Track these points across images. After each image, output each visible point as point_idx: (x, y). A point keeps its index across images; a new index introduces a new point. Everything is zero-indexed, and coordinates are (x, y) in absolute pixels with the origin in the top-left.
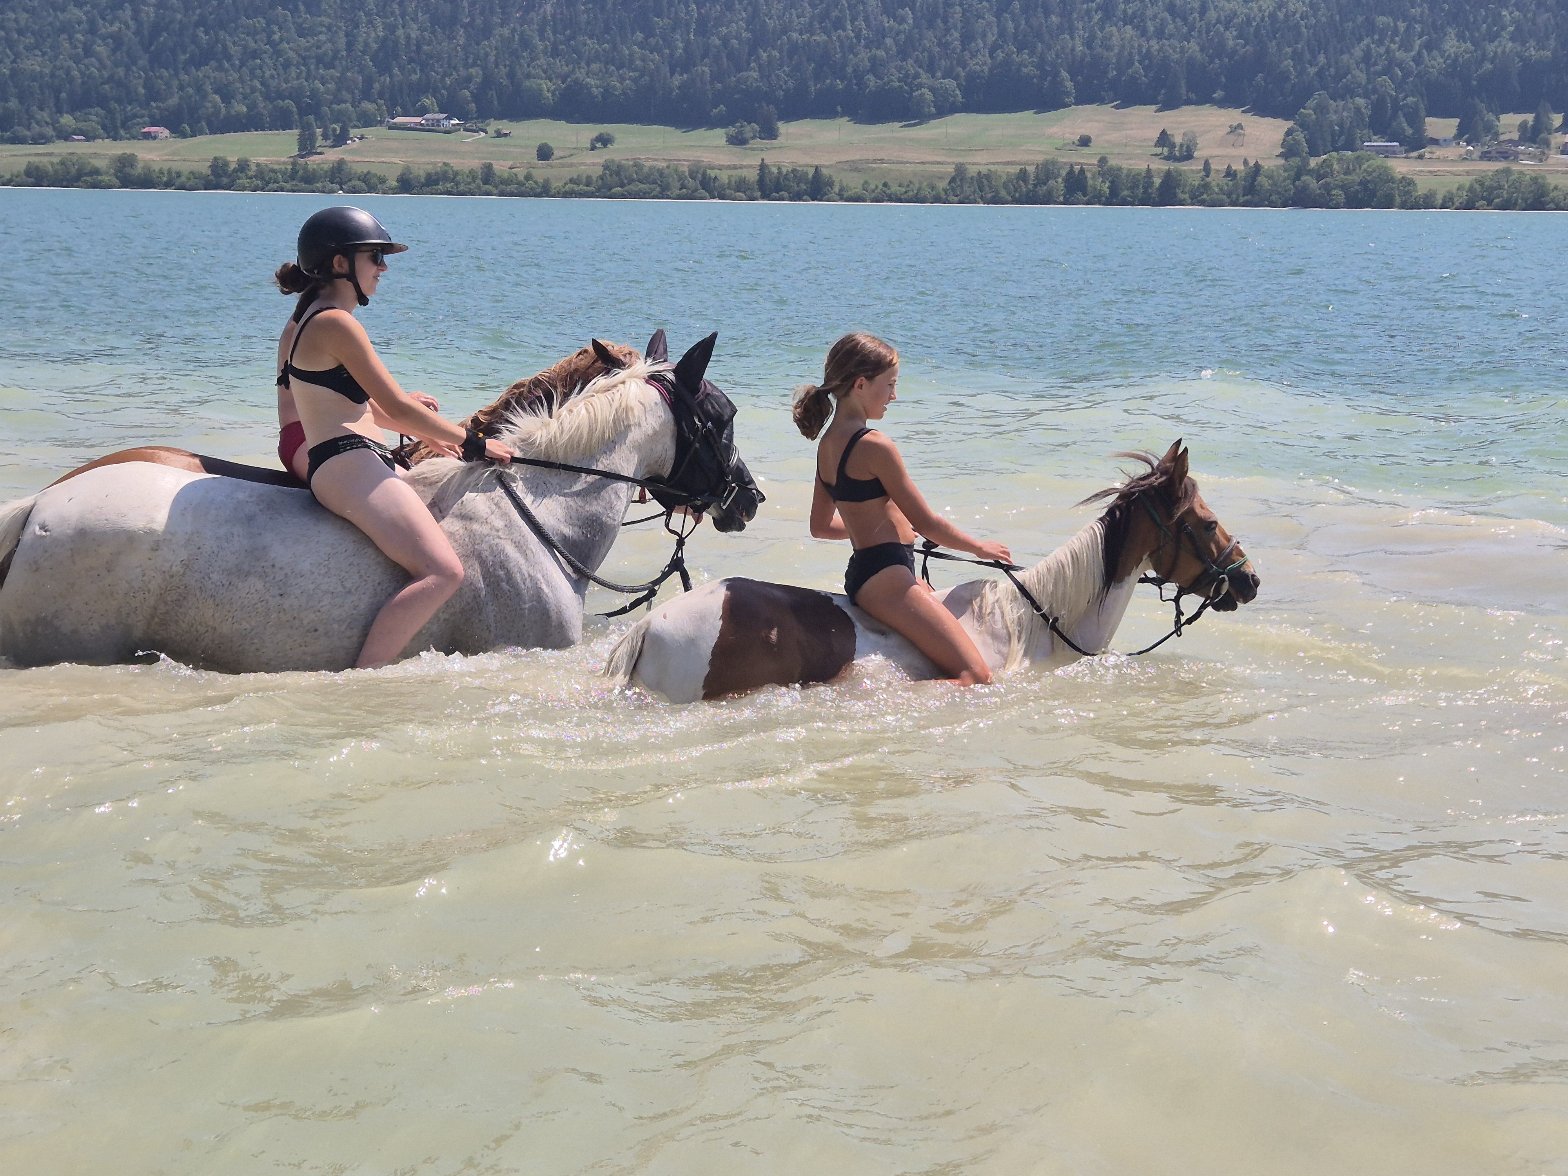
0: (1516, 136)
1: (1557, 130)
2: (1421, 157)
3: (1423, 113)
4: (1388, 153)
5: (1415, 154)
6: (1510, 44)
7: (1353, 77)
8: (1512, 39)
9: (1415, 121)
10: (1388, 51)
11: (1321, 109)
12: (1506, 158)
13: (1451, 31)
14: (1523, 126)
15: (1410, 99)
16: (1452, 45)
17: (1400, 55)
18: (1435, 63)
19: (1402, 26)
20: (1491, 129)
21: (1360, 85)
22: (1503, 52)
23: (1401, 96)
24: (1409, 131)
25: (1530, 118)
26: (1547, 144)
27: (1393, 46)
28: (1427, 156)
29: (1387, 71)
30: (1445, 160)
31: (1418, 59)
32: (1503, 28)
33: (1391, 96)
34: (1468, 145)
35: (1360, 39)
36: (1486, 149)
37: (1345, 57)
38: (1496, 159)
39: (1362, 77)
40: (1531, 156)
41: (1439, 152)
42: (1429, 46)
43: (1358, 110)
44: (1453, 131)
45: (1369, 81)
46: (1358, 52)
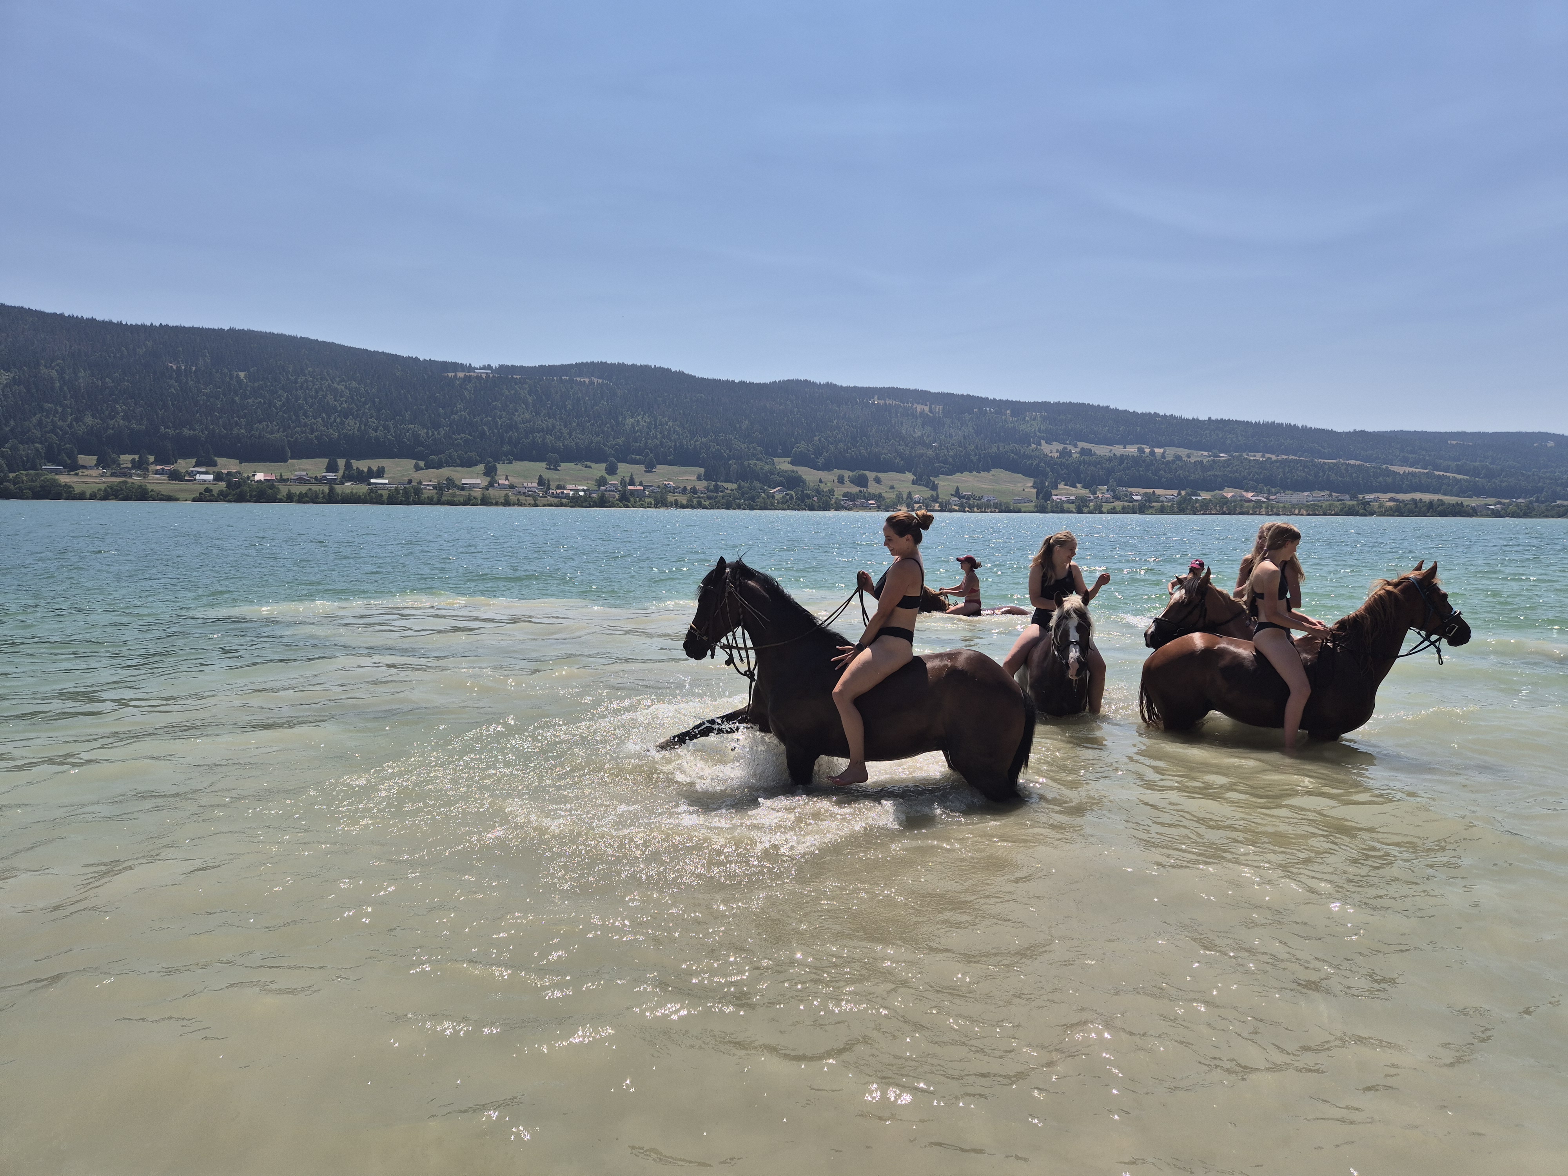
0: (130, 466)
1: (152, 463)
2: (77, 474)
3: (76, 453)
4: (57, 472)
5: (73, 473)
6: (122, 421)
7: (33, 433)
8: (123, 419)
9: (72, 456)
10: (52, 421)
11: (14, 448)
12: (125, 476)
13: (89, 414)
14: (133, 461)
15: (67, 446)
16: (89, 420)
17: (60, 423)
18: (81, 429)
19: (60, 409)
20: (115, 462)
21: (37, 438)
22: (118, 425)
23: (63, 444)
24: (69, 462)
25: (137, 457)
26: (148, 470)
27: (55, 419)
28: (80, 474)
29: (52, 431)
30: (91, 476)
31: (70, 426)
32: (118, 413)
33: (56, 444)
34: (103, 469)
35: (35, 414)
36: (113, 471)
37: (27, 423)
38: (120, 476)
39: (39, 434)
40: (139, 475)
41: (87, 472)
42: (77, 420)
43: (37, 450)
44: (95, 462)
45: (42, 436)
46: (34, 420)
